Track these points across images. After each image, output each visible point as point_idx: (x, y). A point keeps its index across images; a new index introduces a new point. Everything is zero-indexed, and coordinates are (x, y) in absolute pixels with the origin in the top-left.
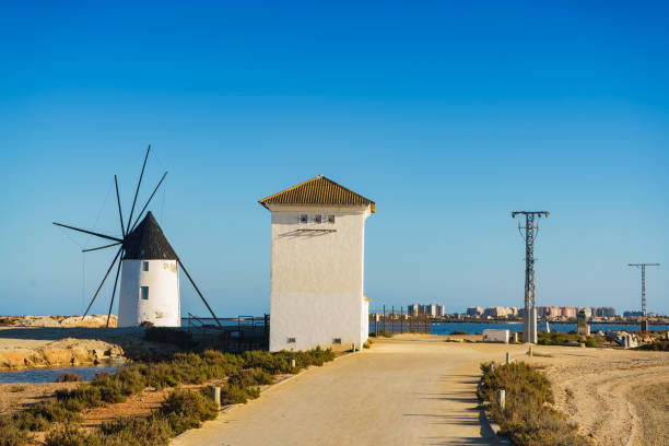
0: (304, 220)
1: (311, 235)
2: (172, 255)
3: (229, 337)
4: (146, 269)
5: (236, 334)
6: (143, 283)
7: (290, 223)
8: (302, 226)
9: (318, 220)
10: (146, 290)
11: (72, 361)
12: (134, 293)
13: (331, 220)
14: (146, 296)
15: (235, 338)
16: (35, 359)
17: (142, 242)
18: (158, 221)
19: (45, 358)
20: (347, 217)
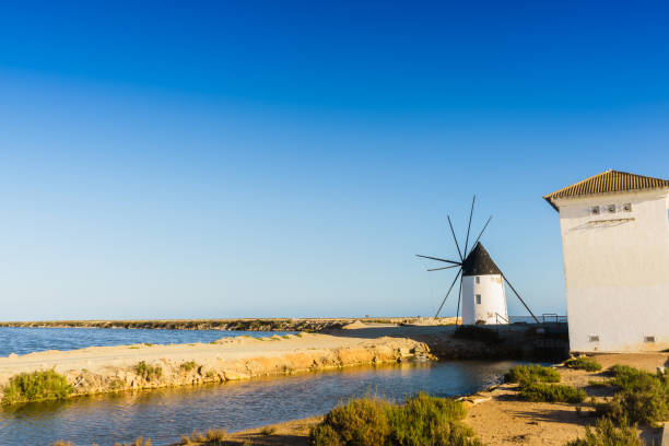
0: (596, 211)
1: (605, 226)
2: (497, 271)
3: (535, 334)
4: (478, 281)
5: (542, 330)
6: (477, 292)
7: (579, 216)
8: (595, 217)
9: (612, 210)
10: (479, 297)
11: (374, 360)
12: (470, 300)
13: (627, 208)
14: (479, 302)
15: (541, 334)
16: (324, 361)
17: (475, 263)
18: (485, 248)
19: (339, 359)
20: (646, 204)
